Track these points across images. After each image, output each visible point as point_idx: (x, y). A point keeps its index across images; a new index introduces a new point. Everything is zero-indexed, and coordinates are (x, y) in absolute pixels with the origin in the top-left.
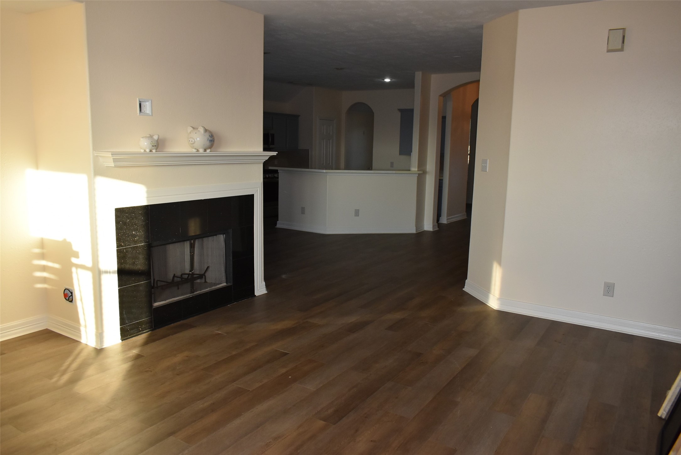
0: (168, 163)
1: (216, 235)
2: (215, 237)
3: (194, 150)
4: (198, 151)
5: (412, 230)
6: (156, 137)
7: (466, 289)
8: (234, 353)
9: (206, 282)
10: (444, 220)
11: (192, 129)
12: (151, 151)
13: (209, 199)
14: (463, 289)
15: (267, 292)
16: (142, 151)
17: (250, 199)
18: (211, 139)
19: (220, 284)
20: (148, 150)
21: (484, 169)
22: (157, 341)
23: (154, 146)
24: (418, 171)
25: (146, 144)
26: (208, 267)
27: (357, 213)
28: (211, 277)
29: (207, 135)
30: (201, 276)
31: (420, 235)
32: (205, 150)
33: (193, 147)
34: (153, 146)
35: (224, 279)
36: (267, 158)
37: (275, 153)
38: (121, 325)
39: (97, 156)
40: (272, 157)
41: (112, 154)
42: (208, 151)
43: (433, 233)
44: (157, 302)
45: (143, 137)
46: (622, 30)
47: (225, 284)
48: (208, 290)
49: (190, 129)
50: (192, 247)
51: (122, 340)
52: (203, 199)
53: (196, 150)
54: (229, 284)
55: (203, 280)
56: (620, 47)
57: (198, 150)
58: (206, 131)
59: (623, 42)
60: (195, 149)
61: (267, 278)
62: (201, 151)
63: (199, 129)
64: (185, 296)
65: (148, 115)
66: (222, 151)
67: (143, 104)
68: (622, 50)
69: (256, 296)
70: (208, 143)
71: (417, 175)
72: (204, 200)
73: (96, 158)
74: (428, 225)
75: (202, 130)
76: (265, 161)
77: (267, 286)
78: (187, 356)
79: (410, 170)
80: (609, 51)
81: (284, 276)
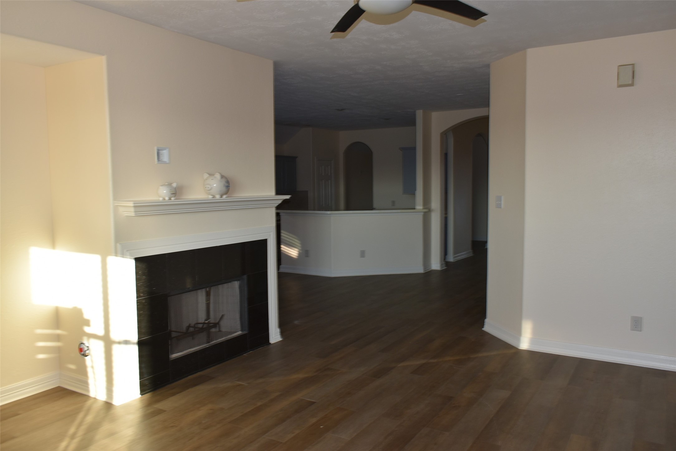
0: (186, 211)
1: (230, 282)
2: (229, 283)
3: (210, 197)
4: (214, 197)
5: (419, 269)
6: (174, 185)
7: (486, 328)
8: (259, 404)
9: (220, 331)
10: (451, 258)
11: (208, 175)
12: (170, 199)
13: (225, 245)
14: (483, 329)
15: (281, 339)
16: (161, 199)
17: (263, 243)
18: (227, 185)
19: (237, 332)
20: (167, 198)
21: (499, 206)
22: (177, 395)
24: (424, 209)
25: (165, 192)
26: (223, 316)
27: (363, 254)
28: (225, 325)
29: (224, 180)
30: (216, 325)
31: (428, 274)
32: (221, 196)
33: (209, 194)
34: (172, 194)
35: (239, 327)
36: (280, 202)
37: (288, 197)
38: (140, 379)
39: (117, 206)
40: (285, 201)
41: (133, 204)
42: (224, 197)
43: (442, 272)
44: (175, 353)
45: (162, 186)
46: (631, 66)
47: (240, 333)
48: (223, 340)
49: (206, 176)
50: (208, 294)
51: (142, 395)
53: (212, 197)
54: (245, 332)
55: (217, 330)
56: (630, 82)
57: (214, 196)
58: (222, 177)
59: (633, 77)
60: (212, 195)
61: (282, 325)
62: (218, 197)
63: (215, 176)
64: (202, 346)
65: (165, 163)
66: (236, 197)
67: (161, 152)
68: (632, 85)
69: (270, 343)
70: (224, 189)
71: (422, 213)
72: (220, 246)
73: (116, 208)
74: (436, 265)
75: (218, 176)
76: (278, 204)
77: (282, 333)
78: (211, 409)
79: (414, 209)
80: (620, 86)
81: (296, 322)
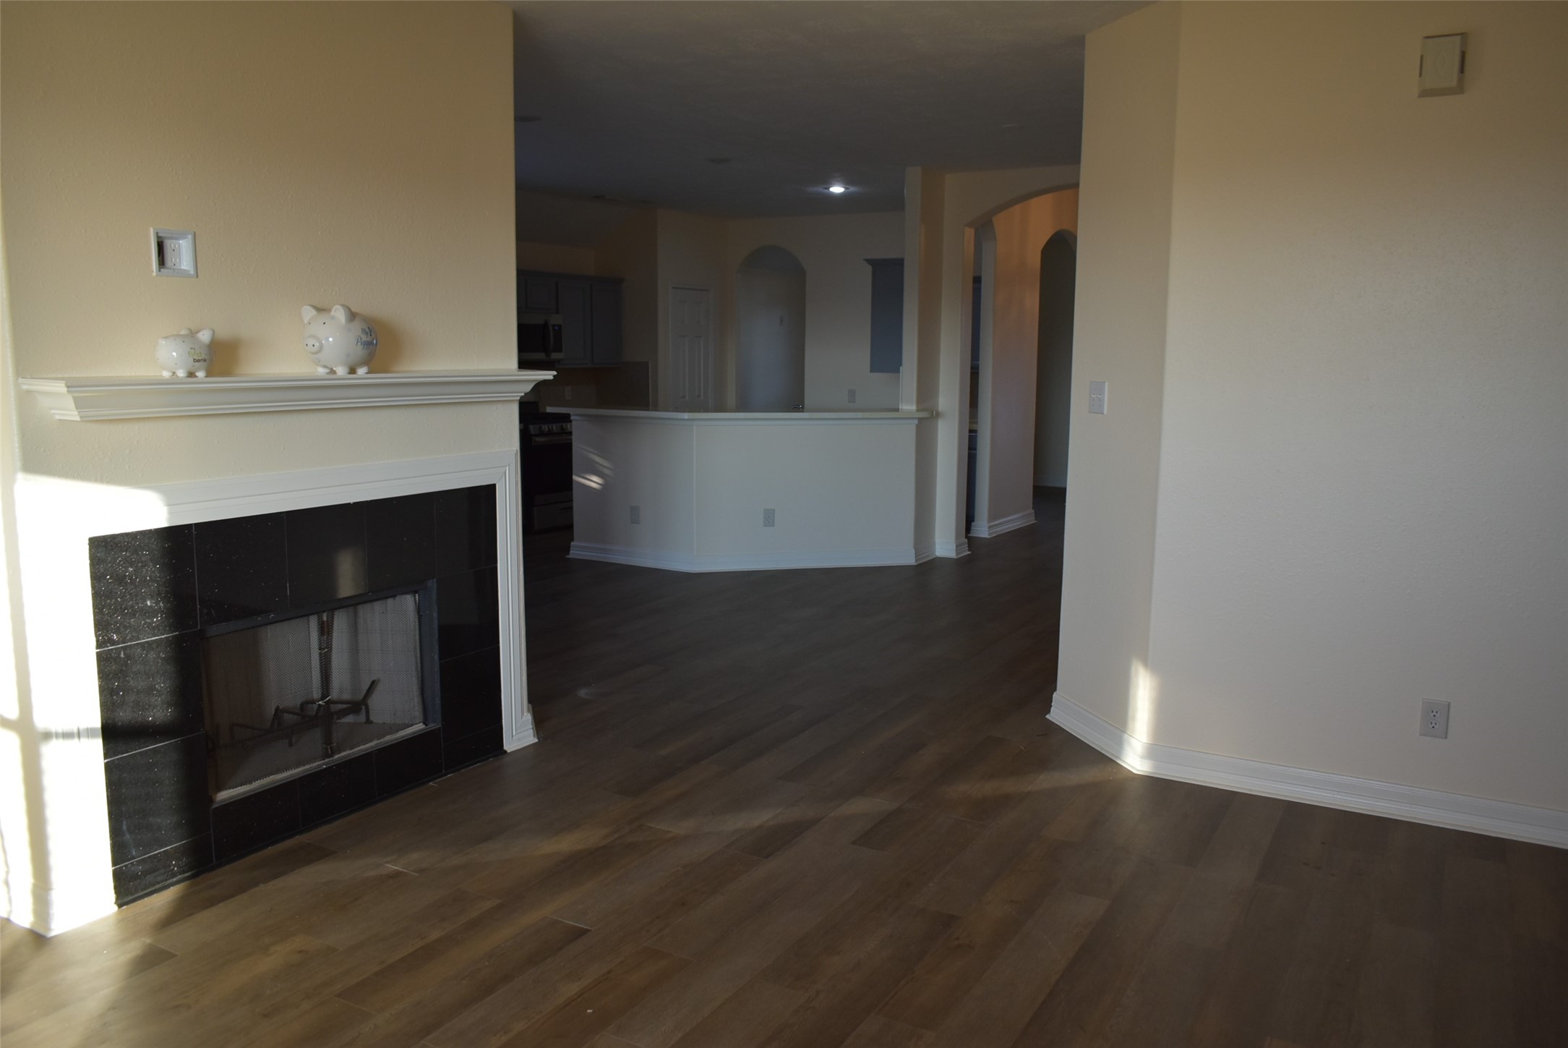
0: (253, 407)
1: (394, 596)
2: (390, 601)
3: (321, 371)
4: (333, 372)
5: (905, 556)
6: (205, 336)
7: (1057, 715)
8: (435, 935)
9: (368, 721)
10: (983, 529)
11: (314, 312)
12: (191, 374)
13: (371, 501)
14: (1047, 716)
15: (536, 740)
16: (166, 374)
17: (483, 497)
18: (369, 339)
19: (412, 725)
20: (181, 373)
21: (1096, 408)
22: (221, 904)
23: (199, 361)
24: (917, 411)
25: (174, 354)
26: (373, 684)
27: (769, 518)
28: (383, 707)
29: (357, 327)
30: (358, 706)
31: (927, 568)
32: (352, 371)
33: (318, 363)
34: (195, 361)
35: (418, 712)
36: (528, 388)
37: (548, 375)
38: (115, 863)
39: (28, 392)
40: (540, 385)
41: (68, 387)
42: (362, 371)
43: (960, 563)
44: (227, 789)
45: (166, 338)
46: (1459, 37)
47: (420, 727)
48: (372, 747)
49: (308, 313)
50: (325, 630)
51: (120, 906)
52: (352, 502)
53: (328, 371)
54: (433, 726)
55: (362, 718)
56: (1454, 83)
57: (332, 369)
58: (352, 316)
59: (1462, 70)
60: (325, 367)
61: (538, 699)
62: (341, 371)
63: (332, 313)
64: (307, 767)
65: (184, 274)
66: (408, 372)
67: (169, 245)
68: (1460, 89)
69: (506, 752)
70: (359, 351)
71: (916, 422)
72: (354, 503)
73: (25, 398)
74: (945, 545)
75: (339, 314)
76: (523, 394)
77: (539, 723)
78: (300, 952)
79: (897, 410)
80: (1425, 93)
81: (583, 693)
